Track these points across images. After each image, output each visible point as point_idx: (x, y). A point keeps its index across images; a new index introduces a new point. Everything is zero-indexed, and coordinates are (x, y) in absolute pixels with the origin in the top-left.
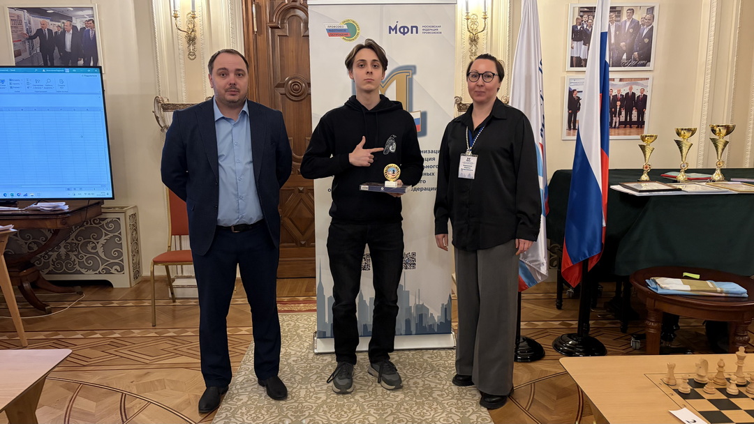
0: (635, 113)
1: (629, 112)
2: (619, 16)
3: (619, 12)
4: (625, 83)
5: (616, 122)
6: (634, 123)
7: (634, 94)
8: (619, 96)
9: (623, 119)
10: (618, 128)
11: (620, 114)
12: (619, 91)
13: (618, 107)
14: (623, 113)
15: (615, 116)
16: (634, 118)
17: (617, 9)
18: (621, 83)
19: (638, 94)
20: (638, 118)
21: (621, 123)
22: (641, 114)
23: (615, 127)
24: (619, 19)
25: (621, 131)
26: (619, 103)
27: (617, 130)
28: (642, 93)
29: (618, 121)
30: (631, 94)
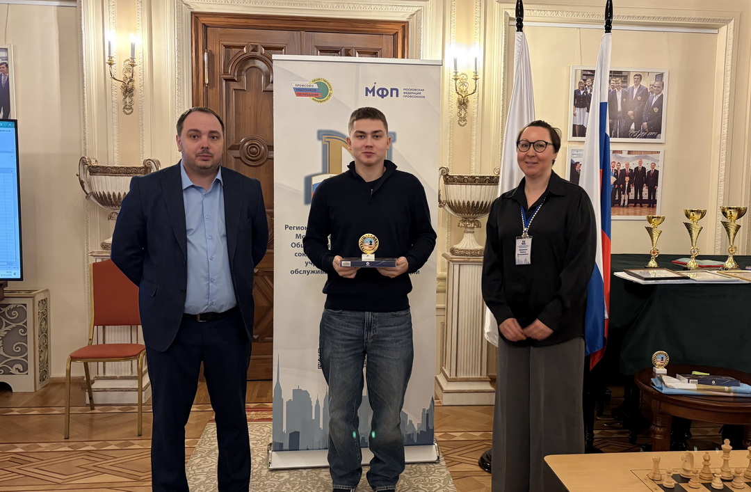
0: (645, 190)
1: (639, 189)
2: (626, 82)
3: (626, 77)
4: (633, 156)
5: (624, 200)
6: (645, 201)
7: (644, 169)
8: (628, 171)
9: (632, 196)
10: (627, 206)
11: (629, 191)
12: (627, 165)
13: (627, 183)
14: (633, 190)
15: (624, 194)
16: (645, 196)
17: (623, 74)
18: (630, 156)
19: (648, 168)
20: (649, 197)
21: (630, 201)
22: (652, 191)
23: (623, 206)
24: (625, 85)
25: (631, 210)
26: (627, 179)
27: (626, 210)
28: (653, 168)
29: (626, 198)
30: (640, 169)
